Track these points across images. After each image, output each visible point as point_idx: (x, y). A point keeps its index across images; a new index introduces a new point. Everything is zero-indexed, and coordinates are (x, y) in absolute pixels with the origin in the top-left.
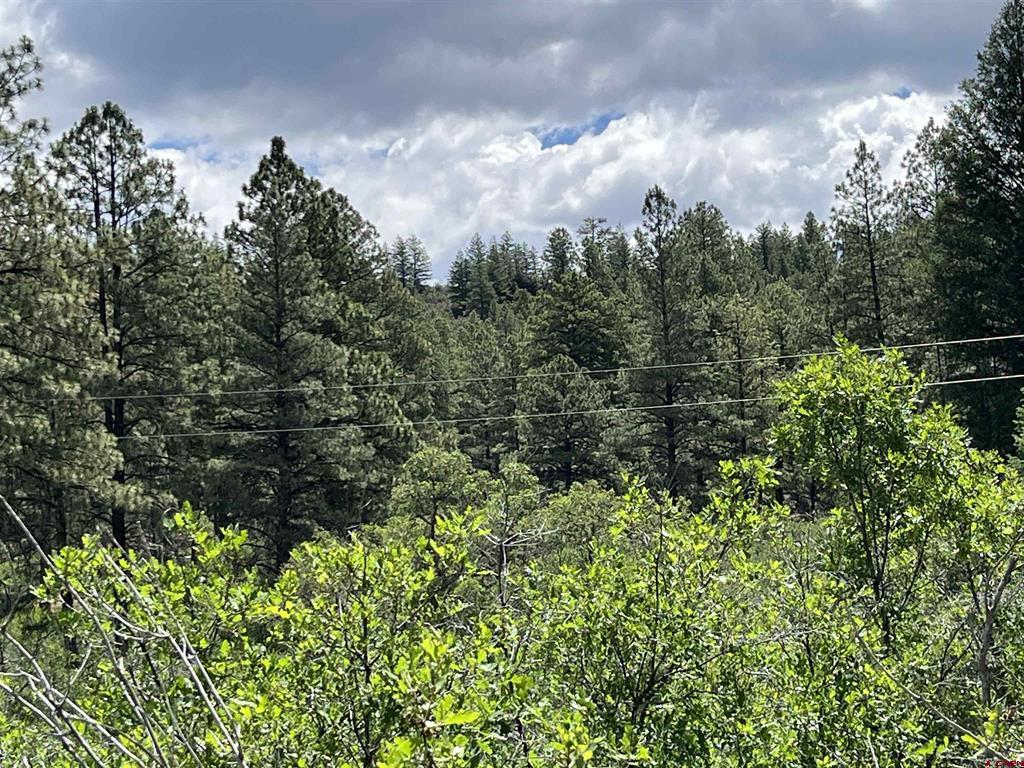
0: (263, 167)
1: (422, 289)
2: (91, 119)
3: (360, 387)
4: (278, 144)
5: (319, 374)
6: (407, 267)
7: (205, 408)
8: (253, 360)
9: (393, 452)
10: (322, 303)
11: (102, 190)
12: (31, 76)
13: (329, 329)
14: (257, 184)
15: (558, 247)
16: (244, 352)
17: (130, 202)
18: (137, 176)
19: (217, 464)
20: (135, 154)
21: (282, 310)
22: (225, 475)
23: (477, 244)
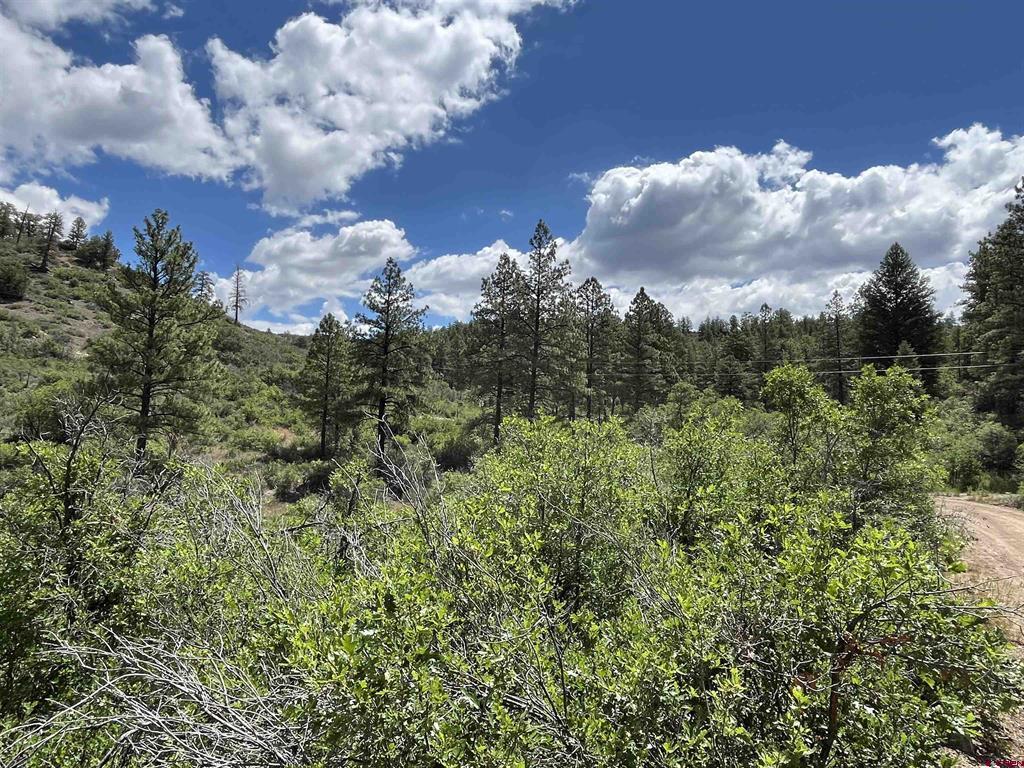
0: (638, 296)
1: (690, 332)
2: (587, 282)
3: (663, 362)
4: (642, 289)
5: (650, 358)
6: (685, 325)
7: (616, 367)
8: (631, 354)
9: (671, 381)
10: (652, 337)
11: (590, 303)
12: (568, 270)
13: (654, 345)
14: (635, 300)
15: (734, 321)
16: (628, 350)
17: (597, 306)
18: (600, 298)
19: (619, 383)
20: (600, 292)
21: (640, 339)
22: (621, 386)
23: (708, 319)
